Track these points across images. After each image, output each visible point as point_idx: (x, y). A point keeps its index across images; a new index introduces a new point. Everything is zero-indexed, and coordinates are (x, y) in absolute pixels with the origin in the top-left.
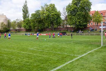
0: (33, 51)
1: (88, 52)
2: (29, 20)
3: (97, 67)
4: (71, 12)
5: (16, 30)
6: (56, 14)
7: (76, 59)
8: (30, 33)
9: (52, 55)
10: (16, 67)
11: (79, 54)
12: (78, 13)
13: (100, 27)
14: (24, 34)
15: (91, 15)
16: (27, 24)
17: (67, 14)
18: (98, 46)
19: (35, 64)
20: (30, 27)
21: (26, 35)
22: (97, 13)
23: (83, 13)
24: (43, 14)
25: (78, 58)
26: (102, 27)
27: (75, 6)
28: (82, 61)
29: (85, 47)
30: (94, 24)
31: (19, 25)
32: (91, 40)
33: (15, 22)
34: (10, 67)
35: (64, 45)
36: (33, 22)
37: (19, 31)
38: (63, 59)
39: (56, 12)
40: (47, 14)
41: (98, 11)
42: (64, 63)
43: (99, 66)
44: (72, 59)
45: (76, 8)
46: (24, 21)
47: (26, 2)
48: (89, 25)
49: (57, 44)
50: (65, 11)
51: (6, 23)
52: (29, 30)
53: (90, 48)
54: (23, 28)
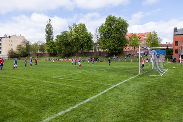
0: (58, 80)
1: (124, 81)
2: (53, 43)
3: (133, 99)
4: (104, 35)
5: (38, 55)
6: (86, 36)
7: (110, 89)
8: (55, 58)
9: (81, 85)
10: (37, 99)
11: (113, 83)
12: (112, 35)
13: (138, 52)
14: (48, 59)
15: (127, 38)
16: (51, 47)
17: (99, 36)
18: (135, 74)
19: (61, 96)
20: (55, 51)
21: (50, 60)
22: (134, 35)
23: (118, 36)
24: (72, 35)
25: (113, 87)
26: (139, 53)
27: (109, 27)
28: (116, 92)
29: (121, 75)
30: (131, 49)
31: (42, 48)
32: (127, 67)
33: (36, 45)
34: (29, 100)
35: (96, 73)
36: (59, 45)
37: (41, 56)
38: (95, 90)
39: (87, 33)
40: (75, 36)
41: (135, 34)
42: (96, 94)
43: (136, 97)
44: (105, 89)
45: (109, 30)
46: (47, 44)
47: (50, 20)
48: (125, 50)
49: (87, 71)
50: (98, 32)
51: (24, 46)
52: (53, 55)
53: (125, 76)
54: (46, 52)
